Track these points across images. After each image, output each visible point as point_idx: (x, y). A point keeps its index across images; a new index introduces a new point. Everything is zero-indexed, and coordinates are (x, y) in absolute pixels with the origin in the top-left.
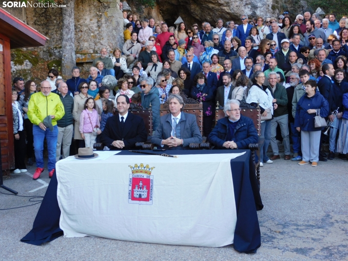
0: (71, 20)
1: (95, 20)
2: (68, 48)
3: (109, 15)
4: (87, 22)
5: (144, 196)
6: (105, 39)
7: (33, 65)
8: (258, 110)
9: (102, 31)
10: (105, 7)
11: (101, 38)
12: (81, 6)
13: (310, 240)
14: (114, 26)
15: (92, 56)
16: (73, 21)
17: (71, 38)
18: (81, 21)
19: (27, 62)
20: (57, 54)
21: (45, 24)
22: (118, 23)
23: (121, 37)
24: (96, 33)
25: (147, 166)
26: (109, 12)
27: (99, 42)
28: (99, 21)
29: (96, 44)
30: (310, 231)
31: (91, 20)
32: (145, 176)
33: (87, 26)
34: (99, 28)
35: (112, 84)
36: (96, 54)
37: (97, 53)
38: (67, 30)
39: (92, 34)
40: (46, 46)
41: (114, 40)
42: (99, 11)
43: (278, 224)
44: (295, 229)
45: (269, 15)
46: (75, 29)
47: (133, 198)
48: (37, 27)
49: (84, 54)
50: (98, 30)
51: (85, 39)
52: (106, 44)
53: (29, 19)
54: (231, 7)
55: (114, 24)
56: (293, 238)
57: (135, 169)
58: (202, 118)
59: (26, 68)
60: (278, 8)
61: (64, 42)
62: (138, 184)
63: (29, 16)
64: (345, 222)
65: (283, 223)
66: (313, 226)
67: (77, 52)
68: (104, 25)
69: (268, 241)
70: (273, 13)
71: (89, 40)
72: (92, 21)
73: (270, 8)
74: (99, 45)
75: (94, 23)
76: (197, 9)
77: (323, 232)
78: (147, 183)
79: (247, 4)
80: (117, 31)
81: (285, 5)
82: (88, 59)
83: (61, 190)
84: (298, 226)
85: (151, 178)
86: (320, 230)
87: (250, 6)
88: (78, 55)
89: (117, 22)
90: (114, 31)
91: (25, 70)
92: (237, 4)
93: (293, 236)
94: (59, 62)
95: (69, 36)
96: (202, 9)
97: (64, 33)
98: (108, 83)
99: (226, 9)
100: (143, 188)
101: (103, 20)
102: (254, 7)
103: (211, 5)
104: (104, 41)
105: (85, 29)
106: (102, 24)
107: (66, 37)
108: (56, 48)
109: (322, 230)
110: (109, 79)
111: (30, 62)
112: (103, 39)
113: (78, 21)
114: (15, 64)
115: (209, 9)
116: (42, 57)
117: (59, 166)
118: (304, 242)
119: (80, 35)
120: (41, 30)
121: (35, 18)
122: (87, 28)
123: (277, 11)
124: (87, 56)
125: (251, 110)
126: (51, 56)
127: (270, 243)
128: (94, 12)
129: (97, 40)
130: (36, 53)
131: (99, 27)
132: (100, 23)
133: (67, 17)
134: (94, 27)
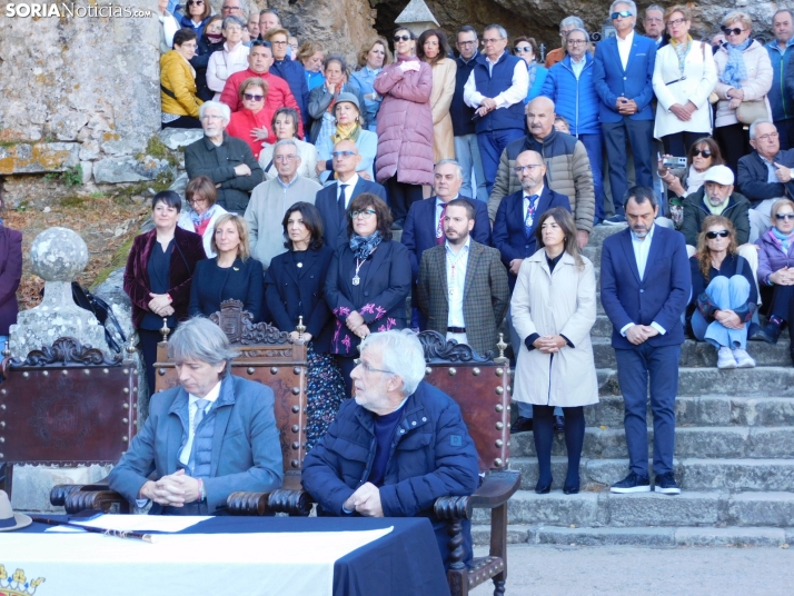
1: (50, 19)
6: (87, 88)
8: (500, 371)
9: (74, 57)
11: (71, 83)
14: (119, 40)
15: (36, 153)
22: (136, 32)
23: (146, 82)
24: (54, 64)
25: (19, 574)
27: (63, 99)
28: (63, 21)
29: (50, 107)
31: (36, 18)
33: (19, 40)
34: (66, 48)
35: (66, 259)
36: (51, 145)
37: (55, 140)
39: (38, 71)
41: (117, 90)
49: (7, 145)
50: (61, 55)
51: (10, 87)
52: (89, 107)
55: (122, 32)
58: (301, 399)
68: (82, 37)
71: (28, 91)
72: (39, 24)
74: (63, 110)
75: (45, 31)
80: (130, 58)
82: (21, 162)
89: (132, 25)
90: (119, 57)
98: (52, 258)
101: (80, 22)
104: (82, 94)
105: (14, 50)
106: (75, 32)
110: (54, 244)
112: (77, 87)
122: (20, 48)
124: (18, 151)
125: (477, 370)
129: (57, 93)
131: (64, 43)
132: (67, 32)
134: (48, 43)
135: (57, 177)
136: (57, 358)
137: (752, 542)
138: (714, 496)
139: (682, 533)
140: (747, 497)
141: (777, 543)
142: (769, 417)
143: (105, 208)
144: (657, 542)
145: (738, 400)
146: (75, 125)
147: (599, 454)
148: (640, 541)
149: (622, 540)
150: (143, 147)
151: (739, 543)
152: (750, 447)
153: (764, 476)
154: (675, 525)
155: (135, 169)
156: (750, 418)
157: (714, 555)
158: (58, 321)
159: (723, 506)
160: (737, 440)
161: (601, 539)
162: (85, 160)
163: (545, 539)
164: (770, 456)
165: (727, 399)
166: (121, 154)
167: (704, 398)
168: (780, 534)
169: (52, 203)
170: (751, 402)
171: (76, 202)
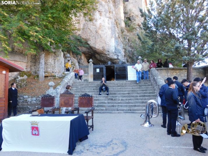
0: (43, 61)
1: (53, 61)
2: (41, 71)
3: (58, 59)
4: (50, 61)
5: (37, 134)
7: (28, 77)
9: (55, 65)
10: (57, 56)
11: (55, 67)
12: (48, 56)
13: (96, 153)
15: (51, 74)
16: (44, 61)
17: (43, 68)
18: (48, 61)
19: (25, 76)
20: (38, 73)
21: (35, 62)
22: (62, 62)
25: (36, 122)
26: (58, 58)
28: (54, 61)
29: (53, 69)
30: (99, 148)
31: (52, 61)
32: (36, 126)
33: (50, 63)
36: (53, 73)
38: (41, 64)
39: (52, 66)
40: (34, 70)
41: (60, 68)
42: (55, 58)
43: (89, 145)
44: (94, 148)
45: (123, 58)
46: (45, 64)
47: (33, 135)
48: (31, 63)
49: (48, 73)
51: (49, 67)
52: (57, 69)
53: (29, 60)
54: (110, 56)
55: (60, 62)
56: (90, 152)
57: (32, 123)
59: (25, 78)
60: (126, 56)
61: (40, 69)
62: (34, 129)
63: (29, 59)
64: (116, 144)
65: (92, 145)
66: (102, 146)
67: (45, 72)
68: (56, 63)
69: (79, 154)
70: (125, 58)
71: (51, 68)
73: (123, 56)
74: (54, 70)
76: (98, 56)
77: (104, 149)
78: (37, 128)
79: (115, 55)
80: (61, 65)
81: (129, 55)
83: (4, 131)
84: (97, 146)
85: (38, 127)
86: (103, 148)
87: (116, 55)
88: (46, 73)
91: (24, 79)
92: (112, 54)
93: (91, 151)
94: (38, 76)
95: (42, 67)
96: (100, 56)
97: (40, 65)
98: (51, 85)
99: (108, 56)
100: (36, 130)
101: (56, 61)
102: (118, 56)
103: (103, 55)
105: (49, 64)
107: (41, 67)
108: (38, 71)
109: (104, 148)
110: (51, 83)
111: (27, 76)
113: (47, 61)
114: (20, 77)
115: (102, 56)
116: (32, 74)
117: (4, 122)
118: (93, 154)
119: (47, 66)
120: (33, 64)
121: (31, 60)
123: (126, 57)
124: (49, 74)
126: (36, 73)
127: (79, 155)
128: (53, 58)
130: (30, 73)
131: (54, 63)
133: (41, 60)
134: (53, 63)
135: (54, 76)
136: (47, 96)
137: (120, 113)
138: (116, 108)
139: (113, 112)
140: (120, 108)
141: (122, 113)
142: (122, 100)
143: (58, 79)
144: (111, 113)
145: (119, 98)
146: (55, 71)
147: (105, 104)
148: (109, 113)
149: (107, 113)
150: (62, 73)
151: (119, 113)
152: (120, 103)
153: (121, 106)
154: (112, 111)
155: (62, 75)
156: (120, 100)
157: (116, 114)
158: (51, 91)
159: (117, 109)
160: (119, 102)
161: (105, 113)
162: (56, 75)
163: (100, 113)
164: (122, 104)
165: (118, 98)
166: (60, 74)
167: (116, 98)
168: (122, 112)
169: (53, 79)
170: (120, 98)
171: (55, 79)
